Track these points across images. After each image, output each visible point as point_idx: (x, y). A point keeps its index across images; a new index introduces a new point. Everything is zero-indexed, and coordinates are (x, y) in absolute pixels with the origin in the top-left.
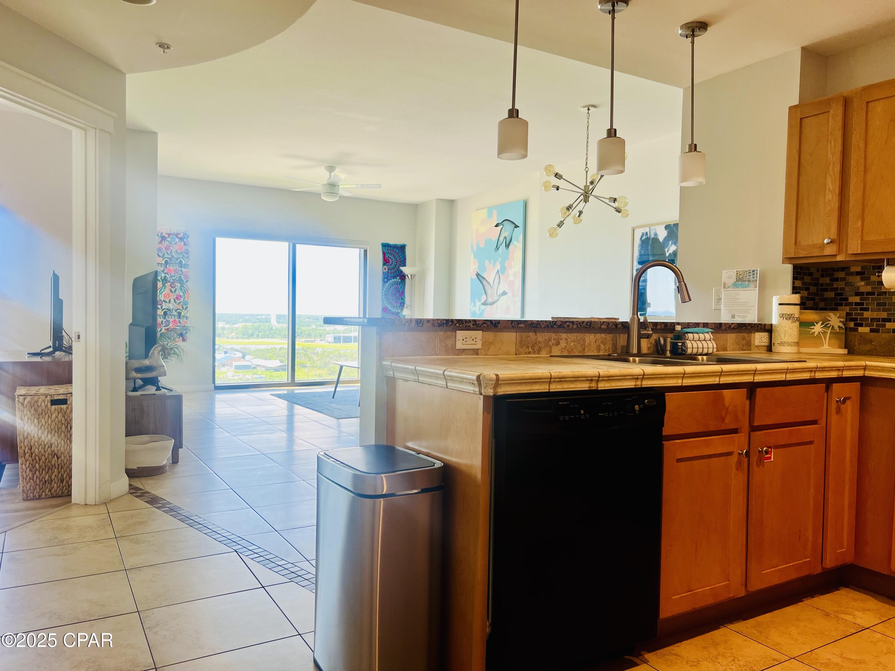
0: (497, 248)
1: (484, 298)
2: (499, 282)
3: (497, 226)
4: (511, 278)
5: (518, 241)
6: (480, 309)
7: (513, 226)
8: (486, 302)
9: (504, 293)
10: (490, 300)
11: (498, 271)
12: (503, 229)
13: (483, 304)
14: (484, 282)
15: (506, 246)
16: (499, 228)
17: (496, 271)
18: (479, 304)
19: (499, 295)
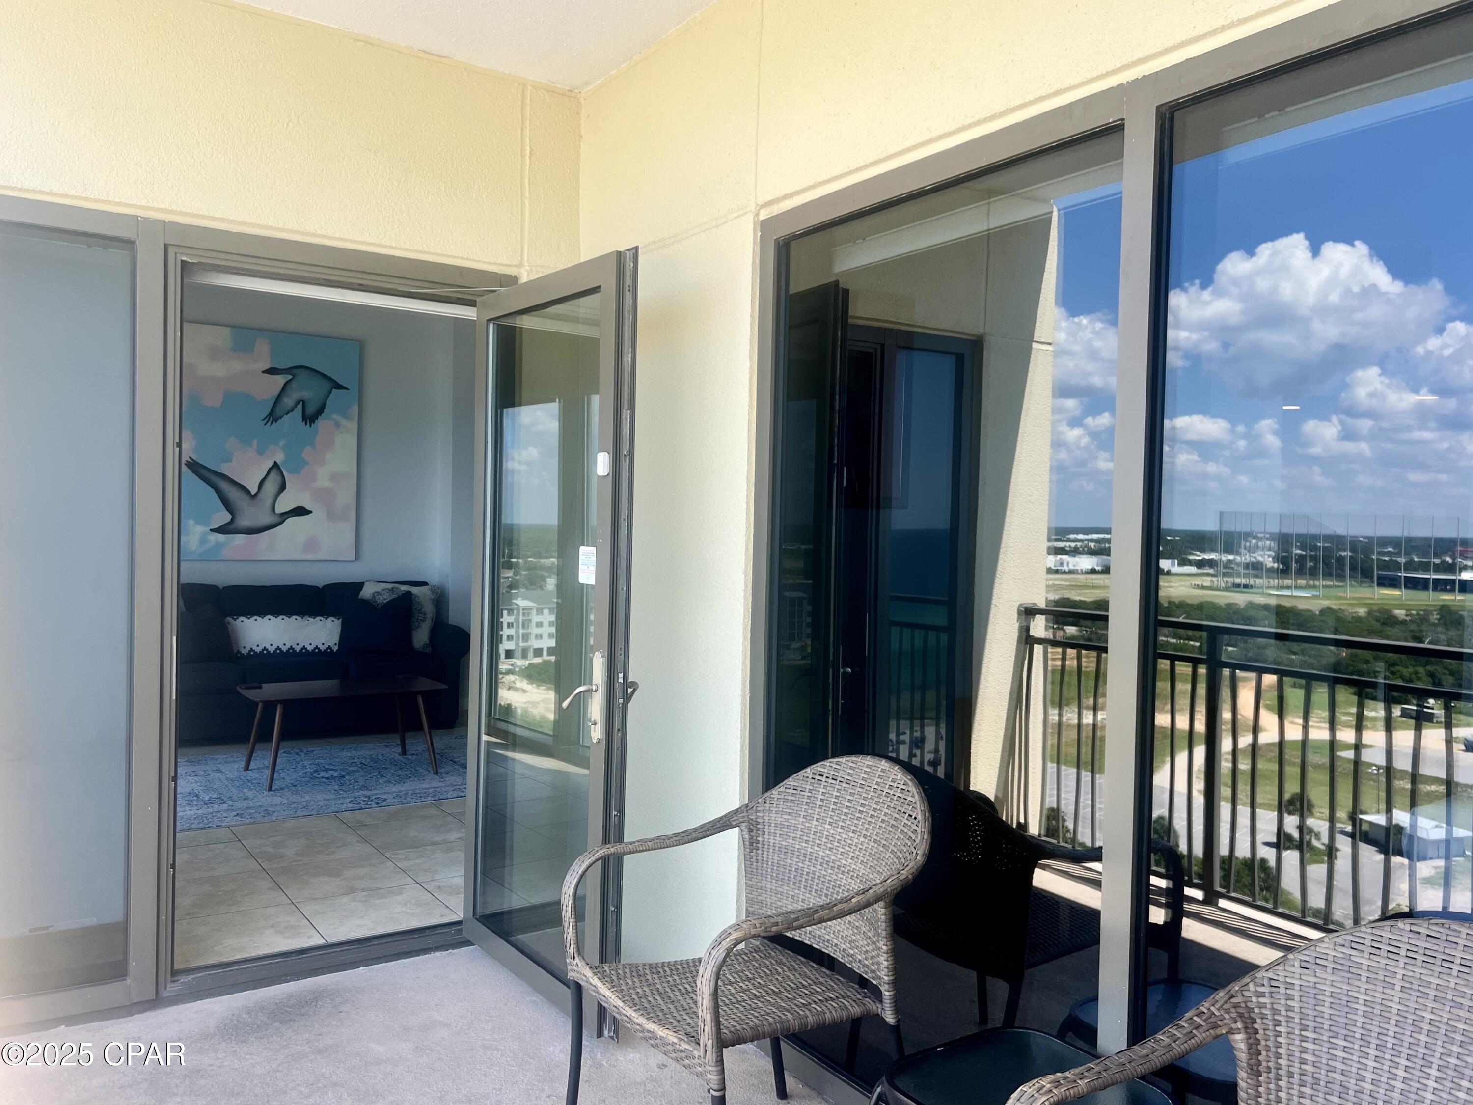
0: (273, 417)
1: (226, 517)
2: (283, 487)
3: (272, 371)
4: (323, 481)
5: (346, 416)
6: (203, 540)
7: (327, 385)
8: (232, 527)
9: (300, 511)
10: (244, 522)
11: (276, 465)
12: (294, 384)
13: (221, 530)
14: (224, 486)
15: (304, 418)
16: (281, 380)
17: (270, 464)
18: (200, 529)
19: (282, 514)
